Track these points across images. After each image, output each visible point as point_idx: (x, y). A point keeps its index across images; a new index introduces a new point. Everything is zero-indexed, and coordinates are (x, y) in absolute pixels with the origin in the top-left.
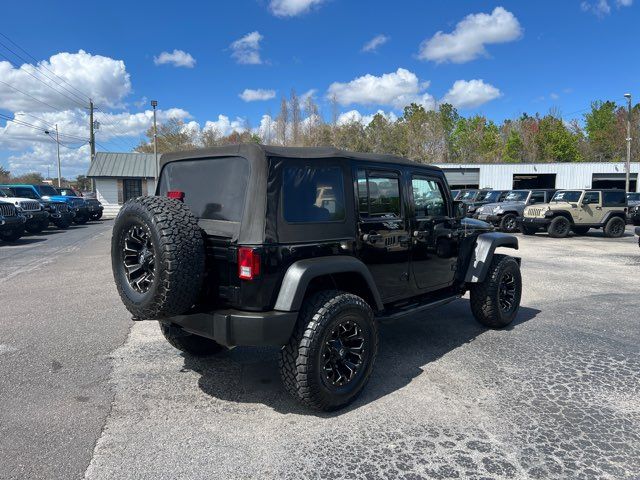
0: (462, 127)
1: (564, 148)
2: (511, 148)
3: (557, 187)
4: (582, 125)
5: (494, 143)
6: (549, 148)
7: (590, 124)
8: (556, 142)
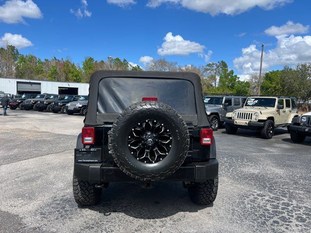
0: (23, 59)
1: (76, 76)
2: (53, 73)
3: (79, 94)
4: (82, 66)
5: (42, 70)
6: (70, 75)
7: (85, 66)
8: (72, 73)
